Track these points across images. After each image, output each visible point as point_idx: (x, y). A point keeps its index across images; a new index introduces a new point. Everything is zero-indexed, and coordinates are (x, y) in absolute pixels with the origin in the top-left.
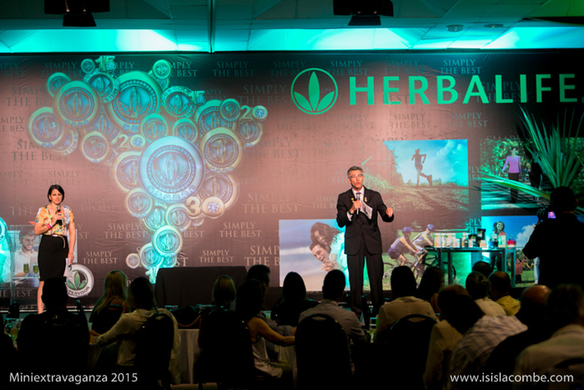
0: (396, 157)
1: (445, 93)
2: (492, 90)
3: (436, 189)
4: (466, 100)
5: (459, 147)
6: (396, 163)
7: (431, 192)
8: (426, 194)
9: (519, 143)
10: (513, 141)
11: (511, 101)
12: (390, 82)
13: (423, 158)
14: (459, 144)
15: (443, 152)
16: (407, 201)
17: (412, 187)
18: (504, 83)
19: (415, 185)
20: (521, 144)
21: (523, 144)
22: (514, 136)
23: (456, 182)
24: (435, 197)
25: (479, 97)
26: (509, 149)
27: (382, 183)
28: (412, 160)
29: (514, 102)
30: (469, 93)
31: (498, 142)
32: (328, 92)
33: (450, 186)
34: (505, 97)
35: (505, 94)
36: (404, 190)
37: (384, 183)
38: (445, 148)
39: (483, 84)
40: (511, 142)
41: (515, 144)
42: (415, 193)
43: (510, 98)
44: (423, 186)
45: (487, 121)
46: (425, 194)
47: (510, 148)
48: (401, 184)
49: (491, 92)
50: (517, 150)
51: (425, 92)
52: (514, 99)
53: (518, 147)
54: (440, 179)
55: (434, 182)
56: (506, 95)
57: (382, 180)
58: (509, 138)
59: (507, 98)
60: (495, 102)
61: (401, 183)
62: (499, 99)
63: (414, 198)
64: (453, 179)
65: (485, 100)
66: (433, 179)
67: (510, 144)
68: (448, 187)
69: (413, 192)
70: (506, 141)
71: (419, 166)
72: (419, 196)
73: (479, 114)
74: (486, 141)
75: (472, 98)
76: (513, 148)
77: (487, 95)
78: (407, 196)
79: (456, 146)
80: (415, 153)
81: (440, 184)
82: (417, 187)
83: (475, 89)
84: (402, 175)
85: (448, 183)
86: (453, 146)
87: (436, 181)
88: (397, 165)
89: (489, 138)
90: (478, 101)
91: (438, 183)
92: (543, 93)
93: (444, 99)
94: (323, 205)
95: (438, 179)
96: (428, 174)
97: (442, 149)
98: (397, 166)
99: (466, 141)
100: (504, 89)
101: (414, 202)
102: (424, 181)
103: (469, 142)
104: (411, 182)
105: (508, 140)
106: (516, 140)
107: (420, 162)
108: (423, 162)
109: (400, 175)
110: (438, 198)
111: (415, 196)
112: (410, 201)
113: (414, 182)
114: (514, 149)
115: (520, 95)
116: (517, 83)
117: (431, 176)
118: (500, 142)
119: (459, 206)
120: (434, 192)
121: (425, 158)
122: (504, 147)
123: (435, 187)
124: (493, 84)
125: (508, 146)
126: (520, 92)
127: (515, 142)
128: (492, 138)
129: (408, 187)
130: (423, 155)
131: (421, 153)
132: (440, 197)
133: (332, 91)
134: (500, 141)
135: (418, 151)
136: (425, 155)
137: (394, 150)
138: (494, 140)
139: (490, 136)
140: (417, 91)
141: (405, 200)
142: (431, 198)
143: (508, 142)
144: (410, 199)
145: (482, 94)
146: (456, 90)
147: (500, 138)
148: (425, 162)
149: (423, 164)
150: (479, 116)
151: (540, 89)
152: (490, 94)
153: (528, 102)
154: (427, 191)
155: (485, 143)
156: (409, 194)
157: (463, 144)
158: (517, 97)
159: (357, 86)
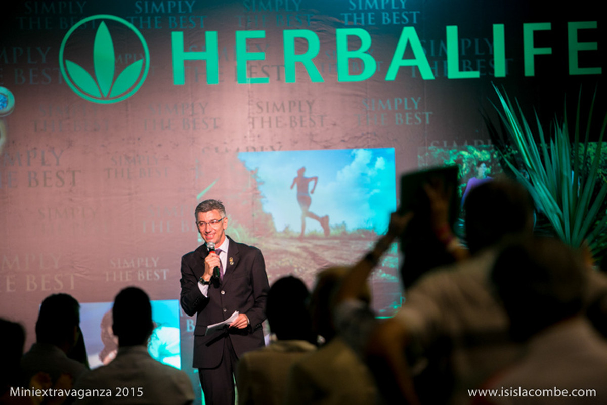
0: (262, 183)
1: (351, 61)
2: (440, 55)
3: (336, 241)
4: (391, 75)
5: (380, 162)
6: (261, 194)
7: (328, 248)
8: (319, 252)
9: (492, 155)
10: (480, 150)
11: (475, 74)
12: (249, 42)
13: (311, 184)
14: (379, 156)
15: (349, 173)
16: (283, 265)
17: (292, 238)
18: (463, 41)
19: (298, 235)
20: (495, 156)
21: (499, 155)
22: (482, 141)
23: (374, 228)
24: (336, 258)
25: (416, 67)
26: (473, 165)
27: (235, 231)
28: (292, 187)
29: (481, 76)
30: (398, 61)
31: (451, 152)
32: (131, 62)
33: (363, 236)
34: (464, 66)
35: (464, 61)
36: (277, 244)
37: (240, 233)
38: (353, 165)
39: (422, 44)
40: (476, 153)
41: (485, 155)
42: (298, 250)
43: (475, 69)
44: (313, 237)
45: (431, 113)
46: (316, 252)
47: (475, 164)
48: (272, 233)
49: (437, 58)
50: (487, 166)
51: (314, 60)
52: (481, 72)
53: (490, 161)
54: (344, 224)
55: (334, 229)
56: (467, 64)
57: (235, 227)
58: (472, 144)
59: (468, 70)
60: (446, 77)
61: (271, 230)
62: (453, 71)
63: (296, 259)
64: (367, 222)
65: (427, 74)
66: (332, 222)
67: (476, 157)
68: (360, 238)
69: (294, 247)
70: (466, 150)
71: (304, 199)
72: (305, 254)
73: (416, 100)
74: (430, 151)
75: (402, 69)
76: (479, 163)
77: (431, 65)
78: (284, 256)
79: (373, 160)
80: (296, 175)
81: (345, 233)
82: (301, 238)
83: (409, 53)
84: (274, 215)
85: (358, 230)
86: (368, 161)
87: (337, 227)
88: (263, 197)
89: (435, 144)
90: (414, 75)
91: (341, 230)
92: (537, 57)
93: (351, 73)
94: (124, 275)
95: (340, 222)
96: (321, 214)
97: (347, 167)
98: (263, 200)
99: (391, 151)
100: (464, 53)
101: (296, 266)
102: (314, 226)
103: (397, 154)
104: (290, 229)
105: (471, 148)
106: (486, 149)
107: (307, 192)
108: (312, 192)
109: (269, 217)
110: (341, 258)
111: (297, 255)
112: (288, 264)
113: (296, 229)
114: (483, 165)
115: (493, 63)
116: (486, 40)
117: (327, 217)
118: (455, 153)
119: (381, 274)
120: (333, 248)
121: (315, 184)
122: (464, 161)
123: (335, 238)
124: (442, 44)
125: (470, 161)
126: (492, 57)
127: (483, 151)
128: (440, 145)
129: (283, 238)
130: (311, 179)
131: (307, 175)
132: (345, 257)
133: (138, 59)
134: (455, 150)
135: (302, 171)
136: (316, 179)
137: (257, 169)
138: (445, 149)
139: (437, 142)
140: (300, 58)
141: (279, 263)
142: (328, 259)
143: (471, 152)
144: (289, 261)
145: (421, 61)
146: (372, 55)
147: (455, 145)
148: (316, 191)
149: (312, 196)
150: (416, 104)
151: (530, 51)
152: (436, 63)
153: (507, 75)
154: (321, 246)
155: (427, 154)
156: (286, 252)
157: (387, 157)
158: (488, 68)
159: (186, 49)
